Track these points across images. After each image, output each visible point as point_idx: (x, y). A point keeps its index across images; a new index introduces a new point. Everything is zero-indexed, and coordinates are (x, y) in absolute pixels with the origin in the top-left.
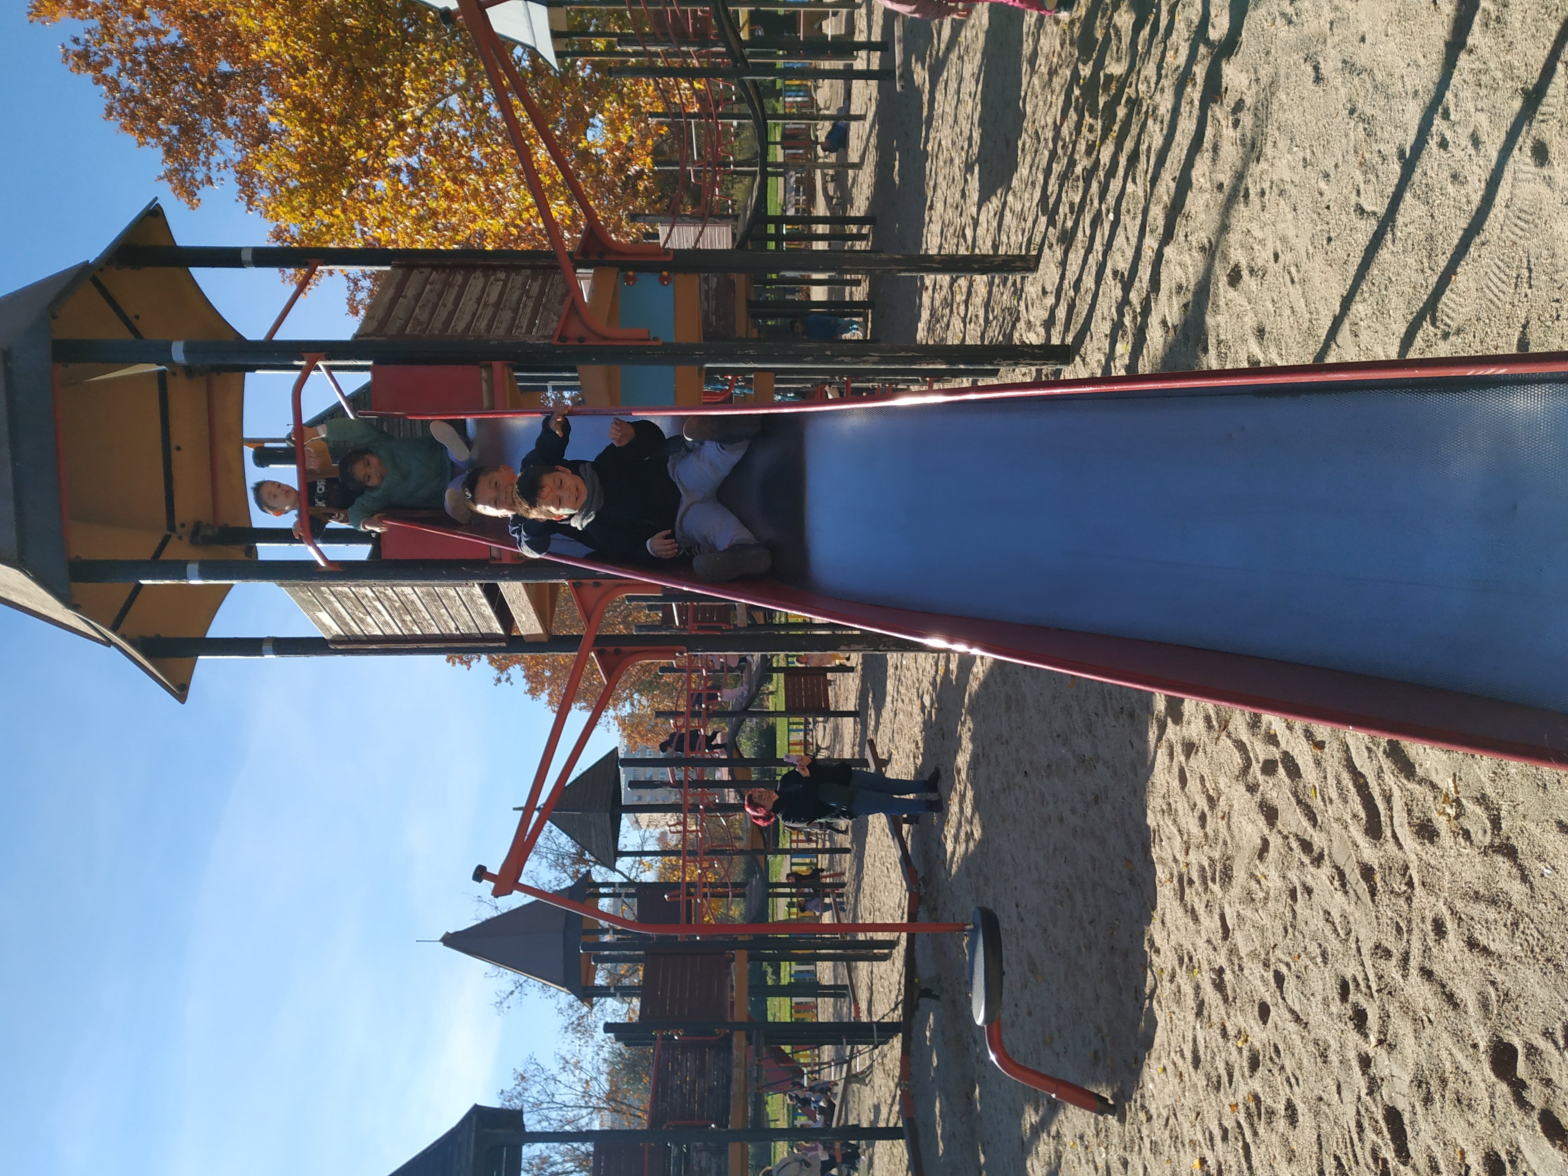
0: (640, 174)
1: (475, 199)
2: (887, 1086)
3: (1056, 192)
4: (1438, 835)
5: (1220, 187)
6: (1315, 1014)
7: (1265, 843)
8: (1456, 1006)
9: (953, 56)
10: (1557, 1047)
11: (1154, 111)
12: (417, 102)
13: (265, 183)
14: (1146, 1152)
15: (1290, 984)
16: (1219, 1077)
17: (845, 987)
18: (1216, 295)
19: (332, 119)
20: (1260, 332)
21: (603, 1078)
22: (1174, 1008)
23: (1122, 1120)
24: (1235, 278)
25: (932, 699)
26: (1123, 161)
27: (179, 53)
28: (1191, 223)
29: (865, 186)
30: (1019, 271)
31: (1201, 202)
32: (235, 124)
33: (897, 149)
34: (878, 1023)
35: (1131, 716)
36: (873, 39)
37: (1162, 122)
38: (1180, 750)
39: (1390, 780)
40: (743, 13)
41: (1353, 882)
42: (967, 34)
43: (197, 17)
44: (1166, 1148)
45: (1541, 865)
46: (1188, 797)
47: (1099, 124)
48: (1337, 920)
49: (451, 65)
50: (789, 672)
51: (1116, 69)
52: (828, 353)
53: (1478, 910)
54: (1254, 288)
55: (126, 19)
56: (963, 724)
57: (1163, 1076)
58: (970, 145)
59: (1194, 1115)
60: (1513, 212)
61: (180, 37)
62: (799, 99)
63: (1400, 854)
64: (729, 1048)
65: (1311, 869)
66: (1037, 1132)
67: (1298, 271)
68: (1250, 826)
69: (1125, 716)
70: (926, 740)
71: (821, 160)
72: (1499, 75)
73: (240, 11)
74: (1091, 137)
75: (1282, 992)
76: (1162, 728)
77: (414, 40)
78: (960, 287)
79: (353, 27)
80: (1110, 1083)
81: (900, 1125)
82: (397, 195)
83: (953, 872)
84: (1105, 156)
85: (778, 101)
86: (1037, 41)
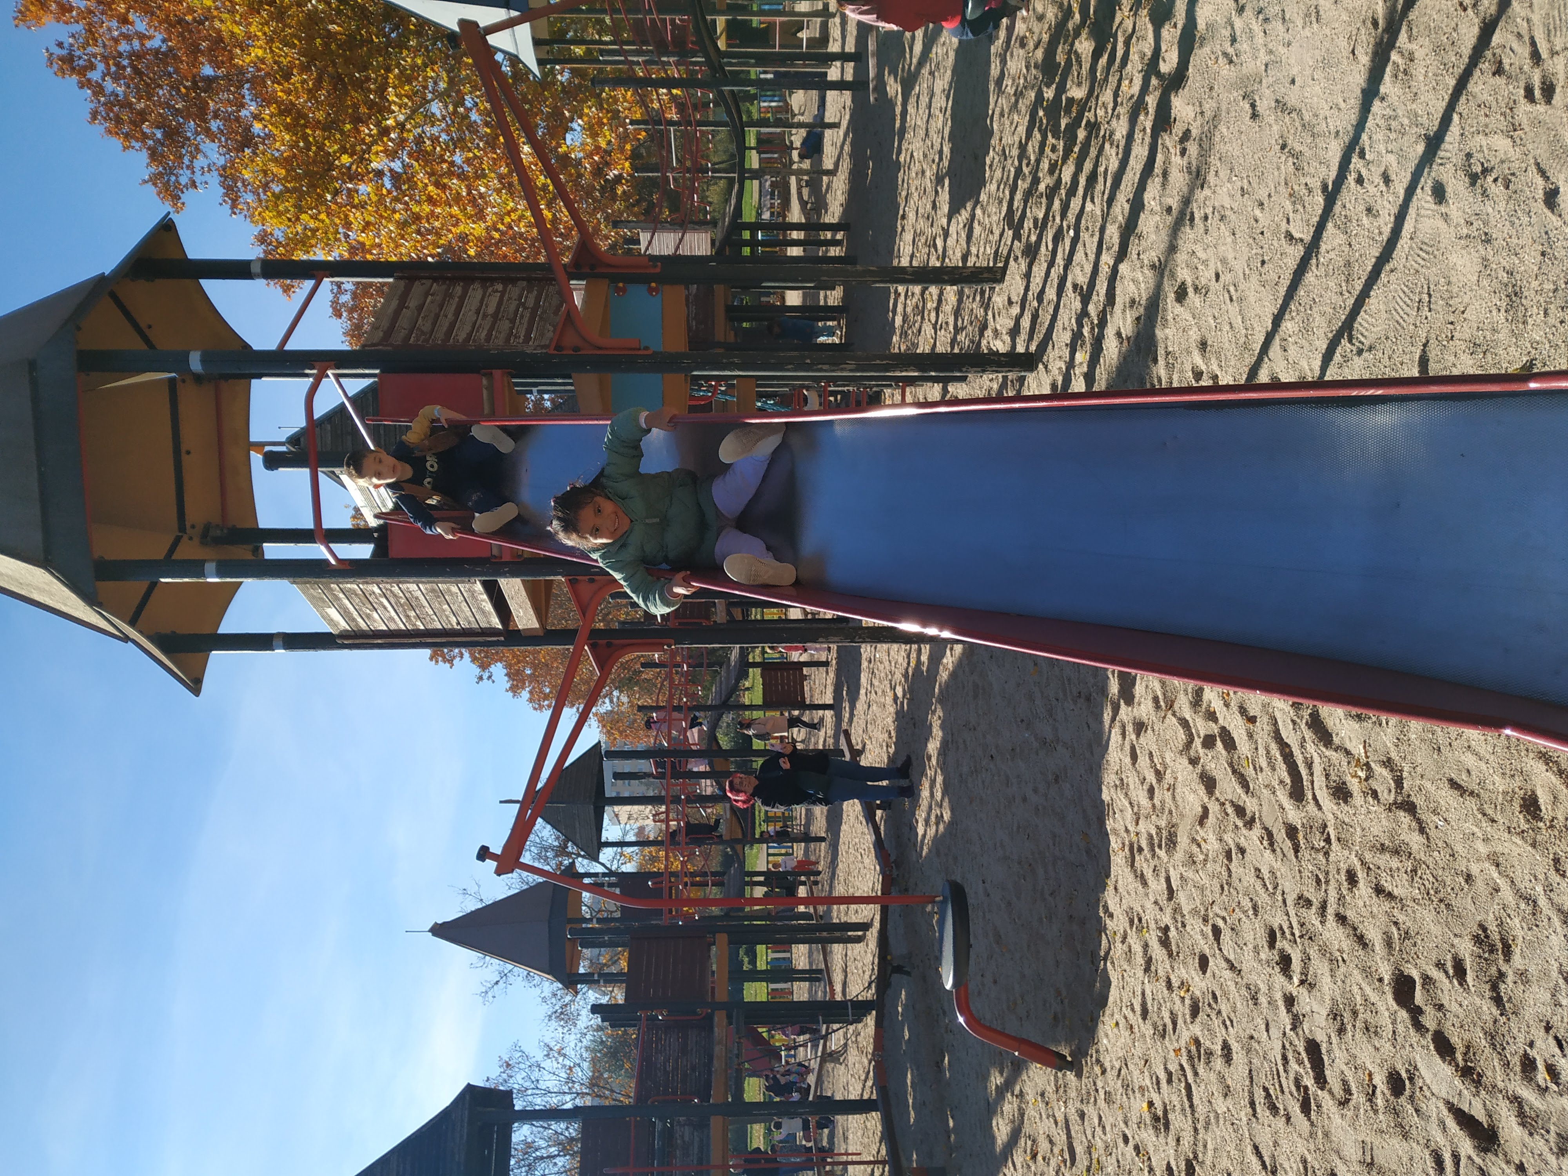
0: (618, 179)
1: (458, 204)
2: (860, 1062)
3: (1021, 207)
4: (1351, 796)
5: (1169, 210)
6: (1247, 961)
7: (1205, 810)
8: (1365, 945)
9: (925, 71)
10: (1448, 976)
11: (1110, 136)
12: (400, 107)
13: (249, 187)
14: (1101, 1103)
15: (1226, 936)
16: (1165, 1025)
17: (820, 971)
18: (1165, 310)
19: (317, 125)
20: (1203, 345)
21: (585, 1065)
22: (1125, 967)
23: (1079, 1075)
24: (1181, 295)
25: (904, 690)
26: (1082, 181)
27: (162, 57)
28: (1143, 242)
29: (839, 193)
30: (987, 282)
31: (1152, 223)
32: (219, 128)
33: (870, 158)
34: (851, 1000)
35: (1088, 699)
36: (847, 50)
37: (1118, 147)
38: (1131, 730)
39: (1311, 748)
40: (721, 22)
41: (1280, 841)
42: (938, 51)
43: (180, 21)
44: (1119, 1097)
45: (1435, 818)
46: (1138, 773)
47: (1061, 145)
48: (1266, 875)
49: (433, 71)
50: (767, 667)
51: (1077, 93)
52: (808, 361)
53: (1384, 860)
54: (1198, 305)
55: (111, 24)
56: (934, 712)
57: (1115, 1030)
58: (941, 159)
59: (1143, 1062)
60: (1416, 243)
61: (164, 41)
62: (773, 104)
63: (1319, 814)
64: (711, 1029)
65: (1244, 831)
66: (1002, 1093)
67: (1236, 290)
68: (1192, 795)
69: (1082, 700)
70: (898, 730)
71: (795, 167)
72: (1406, 121)
73: (225, 16)
74: (1054, 157)
75: (1219, 944)
76: (1116, 710)
77: (397, 46)
78: (931, 295)
79: (337, 33)
80: (1068, 1041)
81: (874, 1097)
82: (381, 199)
83: (924, 853)
84: (1067, 174)
85: (752, 104)
86: (1004, 62)
